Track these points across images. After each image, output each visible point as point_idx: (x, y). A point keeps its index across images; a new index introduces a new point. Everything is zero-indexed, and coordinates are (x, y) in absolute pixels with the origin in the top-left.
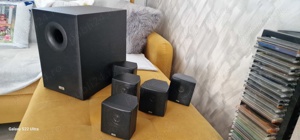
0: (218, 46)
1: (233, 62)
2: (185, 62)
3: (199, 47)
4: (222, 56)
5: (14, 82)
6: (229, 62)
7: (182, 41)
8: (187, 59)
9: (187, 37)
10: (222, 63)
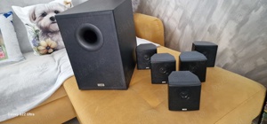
0: (218, 8)
1: (241, 19)
2: (178, 32)
3: (193, 14)
4: (225, 17)
5: (35, 95)
6: (234, 19)
7: (169, 13)
8: (179, 29)
9: (176, 9)
10: (226, 23)
